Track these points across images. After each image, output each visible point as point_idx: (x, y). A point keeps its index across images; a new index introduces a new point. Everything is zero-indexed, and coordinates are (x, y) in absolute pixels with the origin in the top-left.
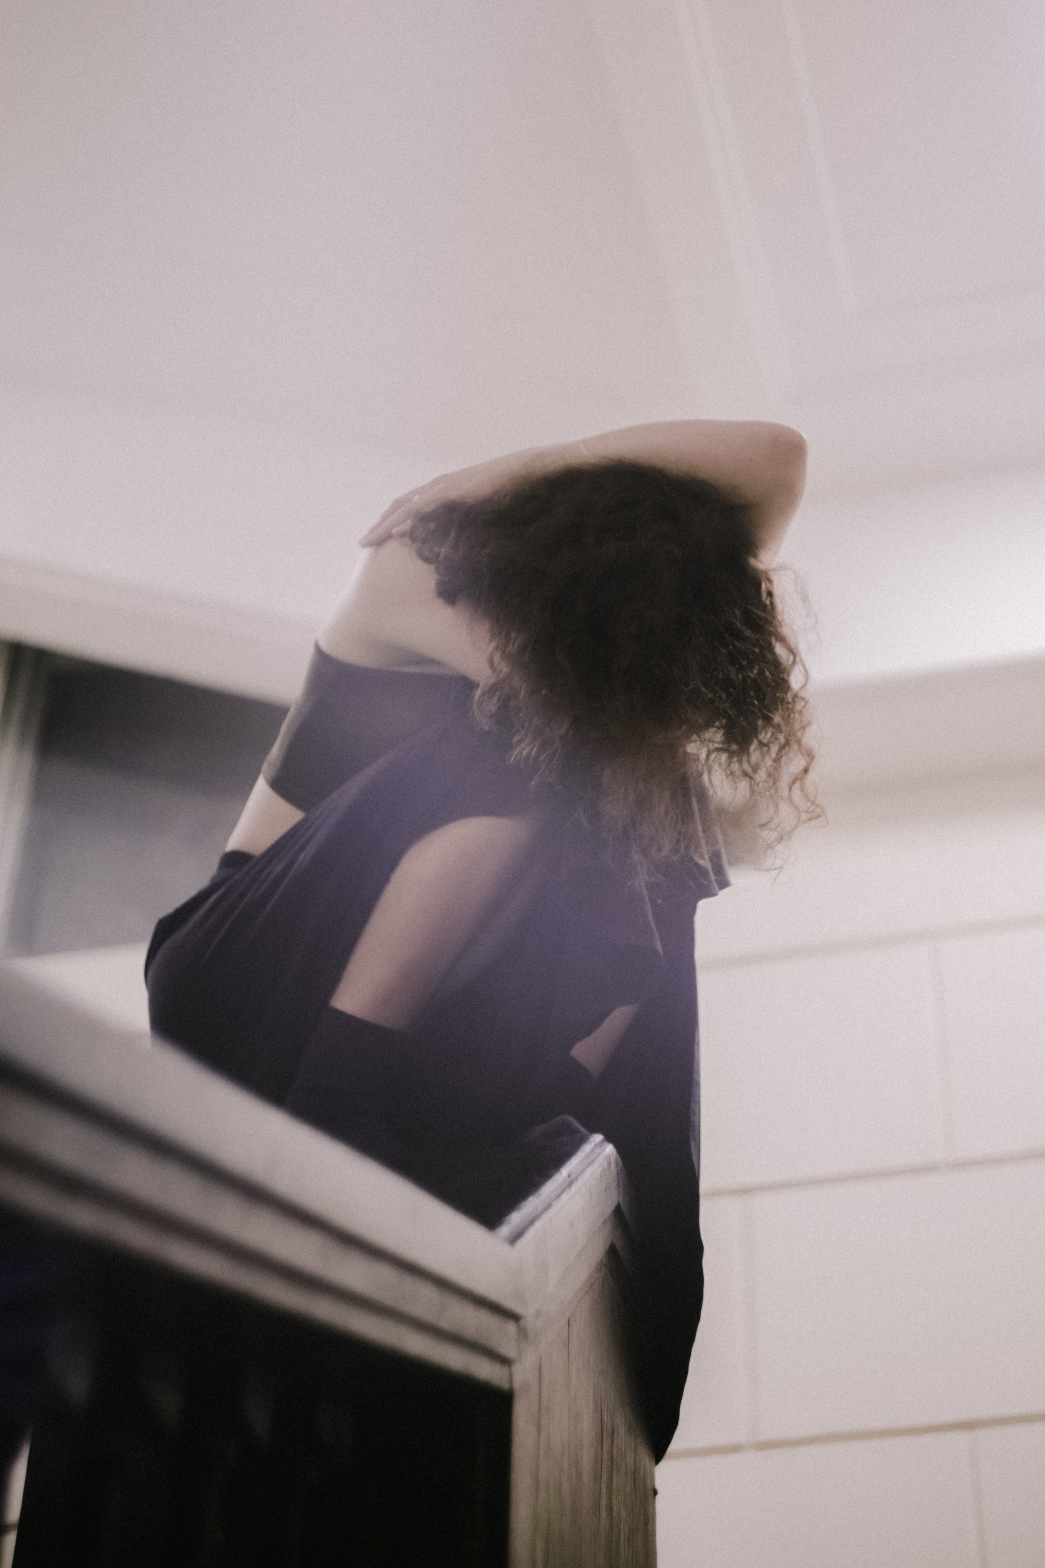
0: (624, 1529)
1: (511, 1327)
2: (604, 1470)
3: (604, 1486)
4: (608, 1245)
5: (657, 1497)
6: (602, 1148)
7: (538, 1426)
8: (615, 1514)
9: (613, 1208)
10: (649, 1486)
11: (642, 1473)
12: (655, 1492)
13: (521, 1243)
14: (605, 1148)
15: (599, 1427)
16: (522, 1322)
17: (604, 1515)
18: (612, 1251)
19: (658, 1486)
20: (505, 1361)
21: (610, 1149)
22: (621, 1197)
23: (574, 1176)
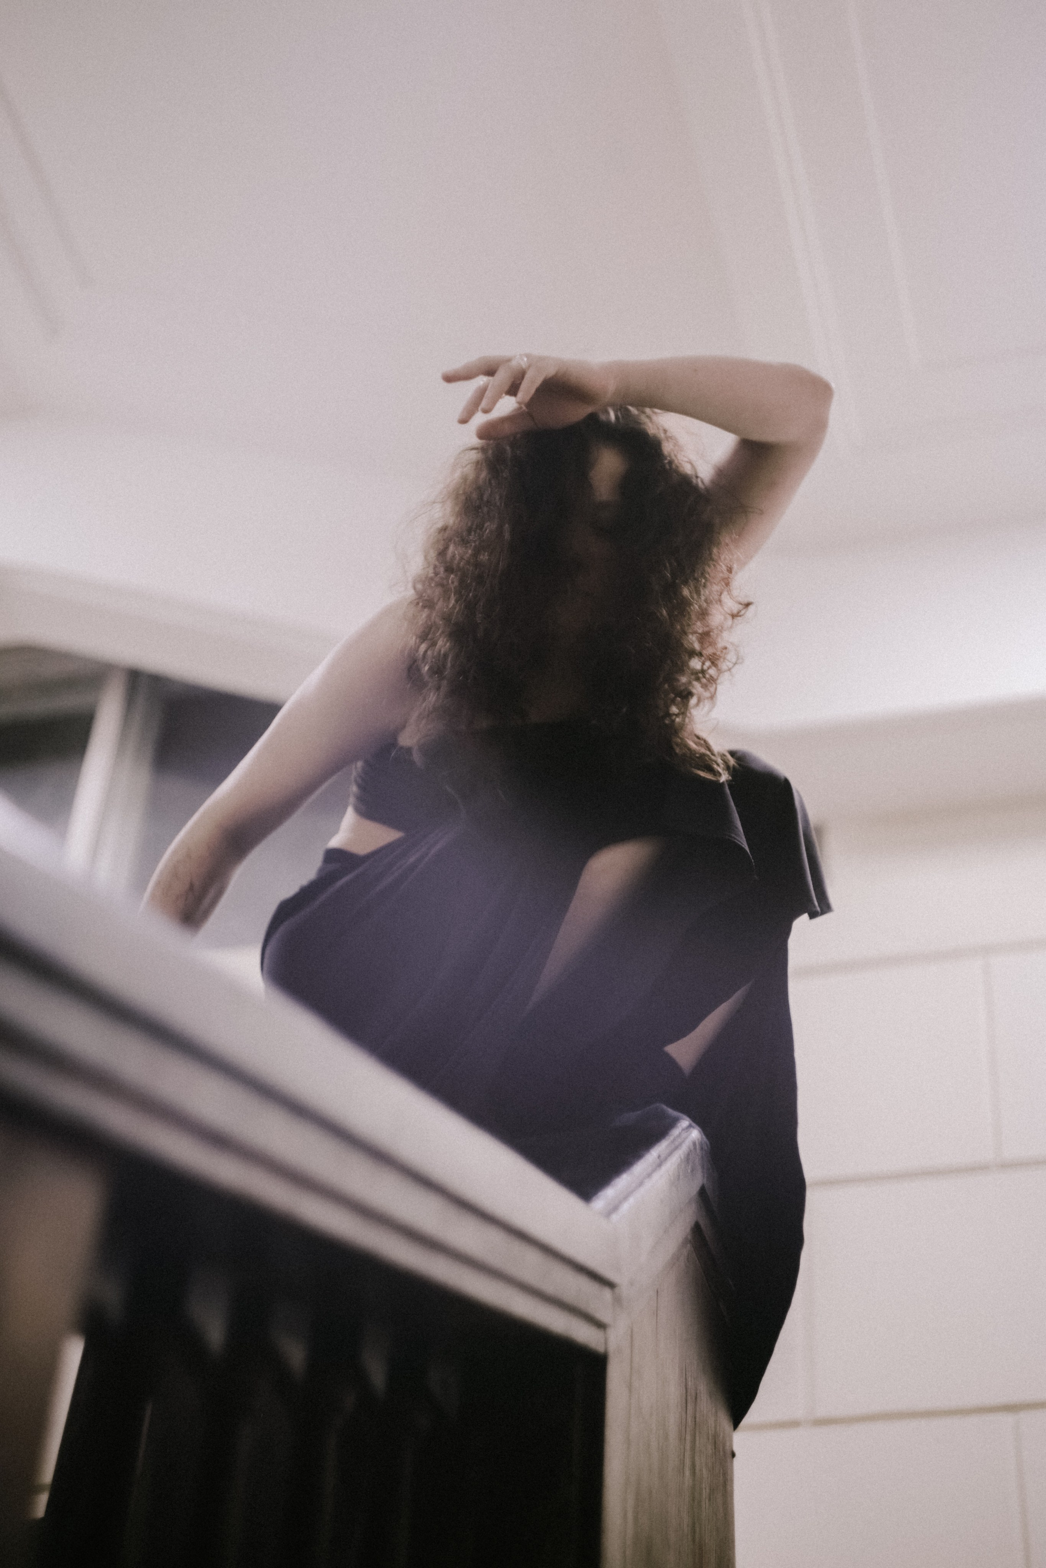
0: (705, 1489)
1: (607, 1293)
2: (687, 1432)
3: (688, 1447)
4: (693, 1223)
5: (735, 1459)
6: (688, 1133)
7: (630, 1387)
8: (697, 1471)
9: (698, 1189)
10: (727, 1448)
11: (721, 1436)
12: (733, 1455)
13: (615, 1217)
14: (691, 1133)
15: (685, 1391)
16: (617, 1290)
17: (687, 1473)
18: (697, 1229)
19: (736, 1449)
20: (600, 1325)
21: (695, 1134)
22: (705, 1179)
23: (663, 1157)
